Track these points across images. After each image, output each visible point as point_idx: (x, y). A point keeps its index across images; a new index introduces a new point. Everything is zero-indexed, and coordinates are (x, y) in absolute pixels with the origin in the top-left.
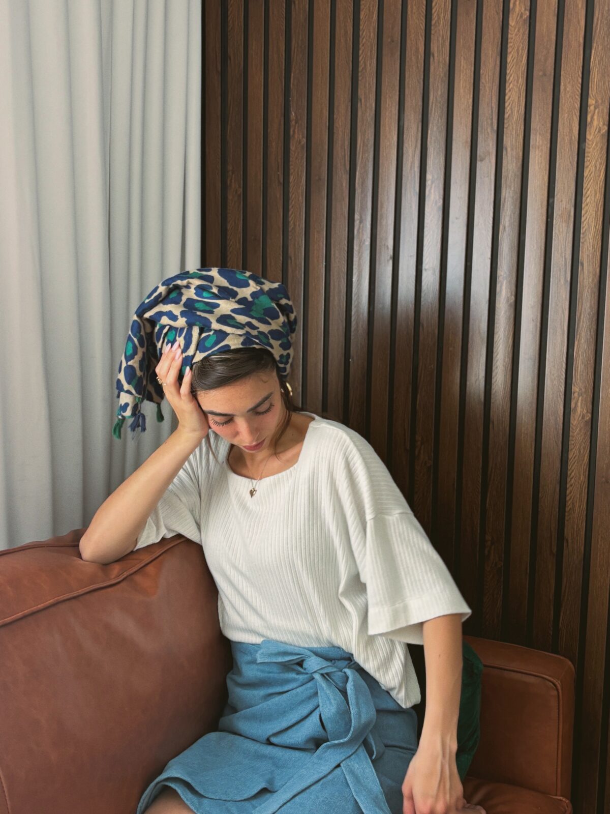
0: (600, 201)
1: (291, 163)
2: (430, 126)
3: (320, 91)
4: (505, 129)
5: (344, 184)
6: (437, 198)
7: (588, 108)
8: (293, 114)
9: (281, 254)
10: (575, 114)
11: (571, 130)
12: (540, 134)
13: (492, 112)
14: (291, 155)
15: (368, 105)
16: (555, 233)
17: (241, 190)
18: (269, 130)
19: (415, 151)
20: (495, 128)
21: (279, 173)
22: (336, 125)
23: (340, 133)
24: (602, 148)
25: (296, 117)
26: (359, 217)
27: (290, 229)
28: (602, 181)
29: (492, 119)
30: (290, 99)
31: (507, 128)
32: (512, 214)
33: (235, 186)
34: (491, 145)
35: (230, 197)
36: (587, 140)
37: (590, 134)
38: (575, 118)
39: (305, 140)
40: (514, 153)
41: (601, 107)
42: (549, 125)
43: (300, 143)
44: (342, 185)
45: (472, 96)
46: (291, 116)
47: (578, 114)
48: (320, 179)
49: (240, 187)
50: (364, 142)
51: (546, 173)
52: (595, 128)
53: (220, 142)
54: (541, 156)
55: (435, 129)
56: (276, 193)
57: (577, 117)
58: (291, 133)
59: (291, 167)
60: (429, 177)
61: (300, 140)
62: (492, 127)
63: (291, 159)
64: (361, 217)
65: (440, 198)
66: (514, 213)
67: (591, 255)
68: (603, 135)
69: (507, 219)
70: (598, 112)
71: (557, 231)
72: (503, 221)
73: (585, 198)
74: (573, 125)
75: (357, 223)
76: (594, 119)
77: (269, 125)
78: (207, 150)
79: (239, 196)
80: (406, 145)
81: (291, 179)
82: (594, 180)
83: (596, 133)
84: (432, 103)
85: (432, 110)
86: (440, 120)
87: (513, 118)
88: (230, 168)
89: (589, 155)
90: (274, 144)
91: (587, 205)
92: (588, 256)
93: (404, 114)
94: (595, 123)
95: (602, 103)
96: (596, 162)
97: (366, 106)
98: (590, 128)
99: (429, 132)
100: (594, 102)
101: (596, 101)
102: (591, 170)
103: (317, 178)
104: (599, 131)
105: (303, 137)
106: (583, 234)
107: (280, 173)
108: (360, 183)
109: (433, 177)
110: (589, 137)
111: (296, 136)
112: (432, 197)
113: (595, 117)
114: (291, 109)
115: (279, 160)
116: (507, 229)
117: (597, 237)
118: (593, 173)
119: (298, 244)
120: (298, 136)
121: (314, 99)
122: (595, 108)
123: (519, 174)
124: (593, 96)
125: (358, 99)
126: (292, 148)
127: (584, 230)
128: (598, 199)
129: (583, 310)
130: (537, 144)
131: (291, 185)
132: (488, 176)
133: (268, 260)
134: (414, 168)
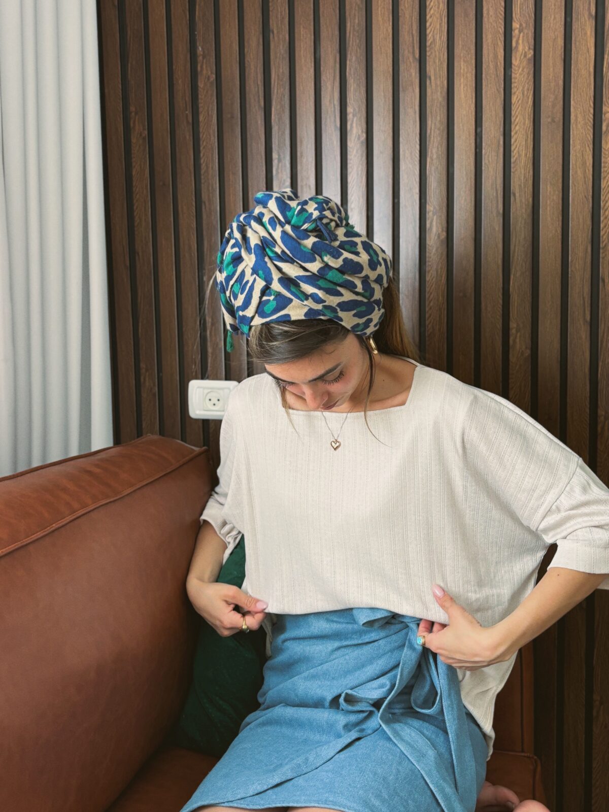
0: (529, 129)
1: (200, 101)
2: (349, 57)
3: (228, 24)
4: (427, 58)
5: (259, 122)
6: (360, 131)
7: (513, 32)
8: (200, 49)
9: (194, 199)
10: (500, 39)
11: (496, 56)
12: (464, 61)
13: (413, 40)
14: (199, 93)
15: (281, 36)
16: (485, 164)
17: (146, 132)
18: (174, 67)
19: (334, 83)
20: (417, 56)
21: (187, 112)
22: (247, 59)
23: (252, 67)
24: (528, 74)
25: (204, 52)
26: (277, 157)
27: (202, 172)
28: (531, 107)
29: (414, 47)
30: (196, 33)
31: (429, 56)
32: (439, 146)
33: (139, 129)
34: (413, 74)
35: (134, 140)
36: (513, 66)
37: (516, 59)
38: (499, 43)
39: (214, 76)
40: (438, 83)
41: (526, 31)
42: (473, 51)
43: (209, 79)
44: (257, 122)
45: (391, 24)
46: (198, 52)
47: (502, 39)
48: (232, 117)
49: (144, 129)
50: (278, 76)
51: (472, 101)
52: (521, 53)
53: (120, 82)
54: (466, 85)
55: (354, 59)
56: (185, 133)
57: (501, 43)
58: (199, 68)
59: (200, 105)
60: (350, 110)
61: (209, 77)
62: (414, 56)
63: (200, 96)
64: (279, 155)
65: (362, 132)
66: (441, 145)
67: (522, 186)
68: (529, 59)
69: (434, 151)
70: (523, 36)
71: (487, 161)
72: (430, 153)
73: (514, 126)
74: (498, 50)
75: (275, 163)
76: (519, 44)
77: (174, 61)
78: (106, 91)
79: (144, 139)
80: (323, 78)
81: (201, 118)
82: (522, 107)
83: (522, 57)
84: (350, 32)
85: (349, 41)
86: (358, 50)
87: (435, 46)
88: (132, 109)
89: (516, 81)
90: (180, 82)
91: (516, 133)
92: (520, 186)
93: (320, 44)
94: (520, 48)
95: (526, 26)
96: (523, 88)
97: (278, 37)
98: (516, 53)
99: (348, 62)
100: (518, 26)
101: (521, 25)
102: (519, 97)
103: (229, 116)
104: (525, 56)
105: (212, 73)
106: (514, 163)
107: (189, 112)
108: (277, 120)
109: (354, 110)
110: (515, 62)
111: (205, 72)
112: (355, 131)
113: (520, 41)
114: (198, 44)
115: (187, 99)
116: (435, 161)
117: (528, 166)
118: (521, 100)
119: (212, 187)
120: (206, 72)
121: (222, 32)
122: (520, 32)
123: (445, 103)
124: (517, 20)
125: (269, 30)
126: (201, 85)
127: (515, 158)
128: (527, 127)
129: (517, 242)
130: (462, 71)
131: (201, 125)
132: (412, 107)
133: (180, 207)
134: (334, 102)
